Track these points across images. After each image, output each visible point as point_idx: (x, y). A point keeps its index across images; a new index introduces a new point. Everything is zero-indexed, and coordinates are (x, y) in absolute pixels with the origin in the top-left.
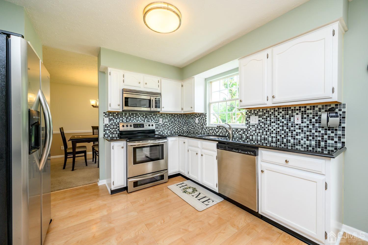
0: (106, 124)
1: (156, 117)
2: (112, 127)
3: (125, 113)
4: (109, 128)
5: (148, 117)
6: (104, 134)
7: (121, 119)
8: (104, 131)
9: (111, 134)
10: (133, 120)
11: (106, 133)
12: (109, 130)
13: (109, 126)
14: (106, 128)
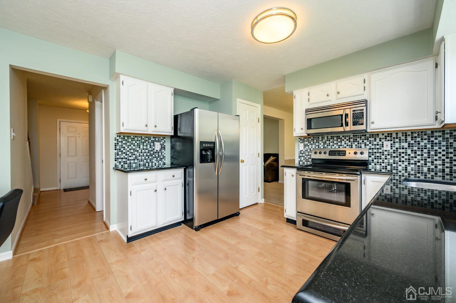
0: (301, 151)
1: (375, 139)
2: (307, 154)
3: (322, 137)
4: (304, 155)
5: (358, 139)
6: (299, 161)
7: (317, 144)
8: (299, 158)
9: (305, 161)
10: (333, 146)
11: (301, 159)
12: (304, 156)
13: (304, 152)
14: (301, 155)
